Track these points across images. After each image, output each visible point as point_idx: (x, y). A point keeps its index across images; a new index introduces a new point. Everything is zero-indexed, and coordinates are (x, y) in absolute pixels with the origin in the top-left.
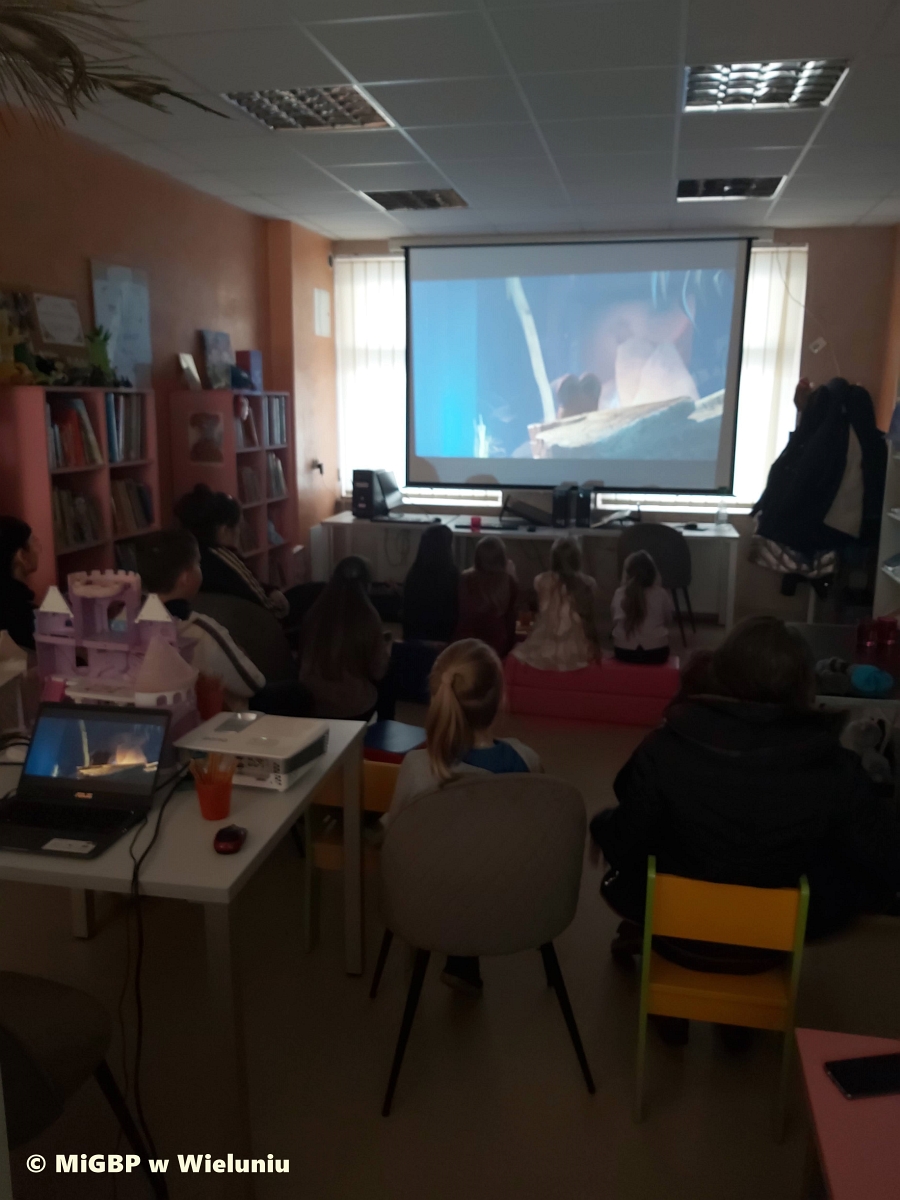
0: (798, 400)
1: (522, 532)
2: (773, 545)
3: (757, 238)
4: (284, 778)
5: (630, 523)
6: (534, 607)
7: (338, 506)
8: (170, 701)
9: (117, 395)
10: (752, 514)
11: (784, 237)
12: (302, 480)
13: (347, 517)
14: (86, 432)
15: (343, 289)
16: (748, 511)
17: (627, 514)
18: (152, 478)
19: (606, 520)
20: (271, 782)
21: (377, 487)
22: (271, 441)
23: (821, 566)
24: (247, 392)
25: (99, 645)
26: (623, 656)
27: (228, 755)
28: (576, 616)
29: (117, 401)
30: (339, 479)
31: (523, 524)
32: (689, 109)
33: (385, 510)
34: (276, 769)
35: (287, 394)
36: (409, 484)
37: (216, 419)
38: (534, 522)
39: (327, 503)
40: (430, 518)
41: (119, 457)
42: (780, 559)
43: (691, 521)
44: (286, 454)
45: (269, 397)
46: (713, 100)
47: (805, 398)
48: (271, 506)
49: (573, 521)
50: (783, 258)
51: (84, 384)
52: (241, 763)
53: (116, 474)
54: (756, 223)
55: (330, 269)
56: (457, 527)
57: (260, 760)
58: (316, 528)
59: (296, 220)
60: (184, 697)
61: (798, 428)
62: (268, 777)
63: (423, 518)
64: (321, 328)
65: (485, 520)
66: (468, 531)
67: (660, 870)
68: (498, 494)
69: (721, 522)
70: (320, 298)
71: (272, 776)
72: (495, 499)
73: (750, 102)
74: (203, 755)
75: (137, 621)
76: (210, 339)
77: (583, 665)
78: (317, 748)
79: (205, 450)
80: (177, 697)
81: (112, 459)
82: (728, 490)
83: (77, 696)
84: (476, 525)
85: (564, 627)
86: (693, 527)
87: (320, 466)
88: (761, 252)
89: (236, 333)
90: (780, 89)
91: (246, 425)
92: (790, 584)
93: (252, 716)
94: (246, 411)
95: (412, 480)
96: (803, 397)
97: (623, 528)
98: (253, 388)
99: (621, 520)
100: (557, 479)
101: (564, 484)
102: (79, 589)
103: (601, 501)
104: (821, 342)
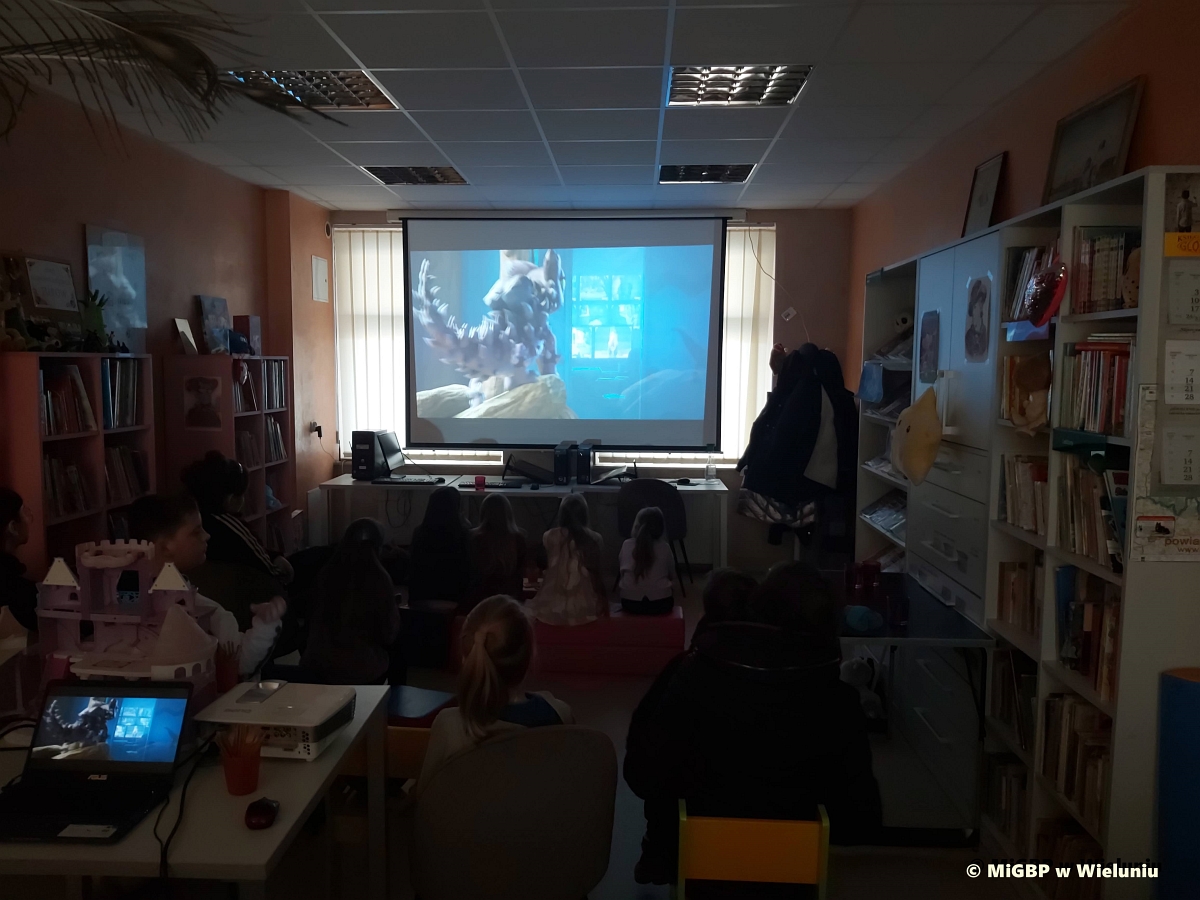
0: (774, 364)
1: (526, 490)
2: (759, 497)
3: (731, 218)
4: (313, 746)
5: (628, 480)
6: (543, 564)
7: (337, 469)
8: (189, 673)
9: (113, 361)
10: (739, 469)
11: (755, 218)
12: (300, 444)
13: (347, 480)
14: (80, 400)
15: (341, 257)
16: (734, 466)
17: (624, 470)
18: (149, 444)
19: (604, 477)
20: (300, 752)
21: (378, 449)
22: (270, 405)
23: (803, 516)
24: (247, 356)
25: (109, 618)
26: (629, 607)
27: (253, 726)
28: (584, 570)
29: (113, 367)
30: (338, 442)
31: (528, 483)
32: (672, 103)
33: (387, 471)
34: (305, 738)
35: (287, 358)
36: (410, 445)
37: (215, 384)
38: (536, 480)
39: (326, 466)
40: (434, 478)
41: (115, 423)
42: (766, 510)
43: (685, 476)
44: (285, 418)
45: (267, 361)
46: (695, 96)
47: (780, 362)
48: (270, 470)
49: (574, 478)
50: (755, 236)
51: (78, 350)
52: (269, 733)
53: (111, 440)
54: (730, 205)
55: (329, 237)
56: (460, 486)
57: (287, 729)
58: (314, 492)
59: (295, 191)
60: (203, 669)
61: (774, 389)
62: (297, 746)
63: (426, 478)
64: (320, 294)
65: (489, 480)
66: (474, 490)
67: (690, 814)
68: (500, 453)
69: (711, 477)
70: (319, 266)
71: (301, 745)
72: (496, 458)
73: (727, 99)
74: (226, 727)
75: (150, 592)
76: (207, 304)
77: (593, 618)
78: (345, 714)
79: (203, 415)
80: (197, 668)
81: (107, 426)
82: (716, 448)
83: (83, 672)
84: (480, 484)
85: (573, 582)
86: (686, 482)
87: (319, 429)
88: (735, 231)
89: (232, 298)
90: (752, 90)
91: (246, 389)
92: (776, 533)
93: (275, 685)
94: (246, 375)
95: (412, 441)
96: (777, 361)
97: (622, 484)
98: (252, 353)
99: (619, 476)
100: (556, 439)
101: (564, 443)
102: (88, 560)
103: (599, 459)
104: (792, 312)
